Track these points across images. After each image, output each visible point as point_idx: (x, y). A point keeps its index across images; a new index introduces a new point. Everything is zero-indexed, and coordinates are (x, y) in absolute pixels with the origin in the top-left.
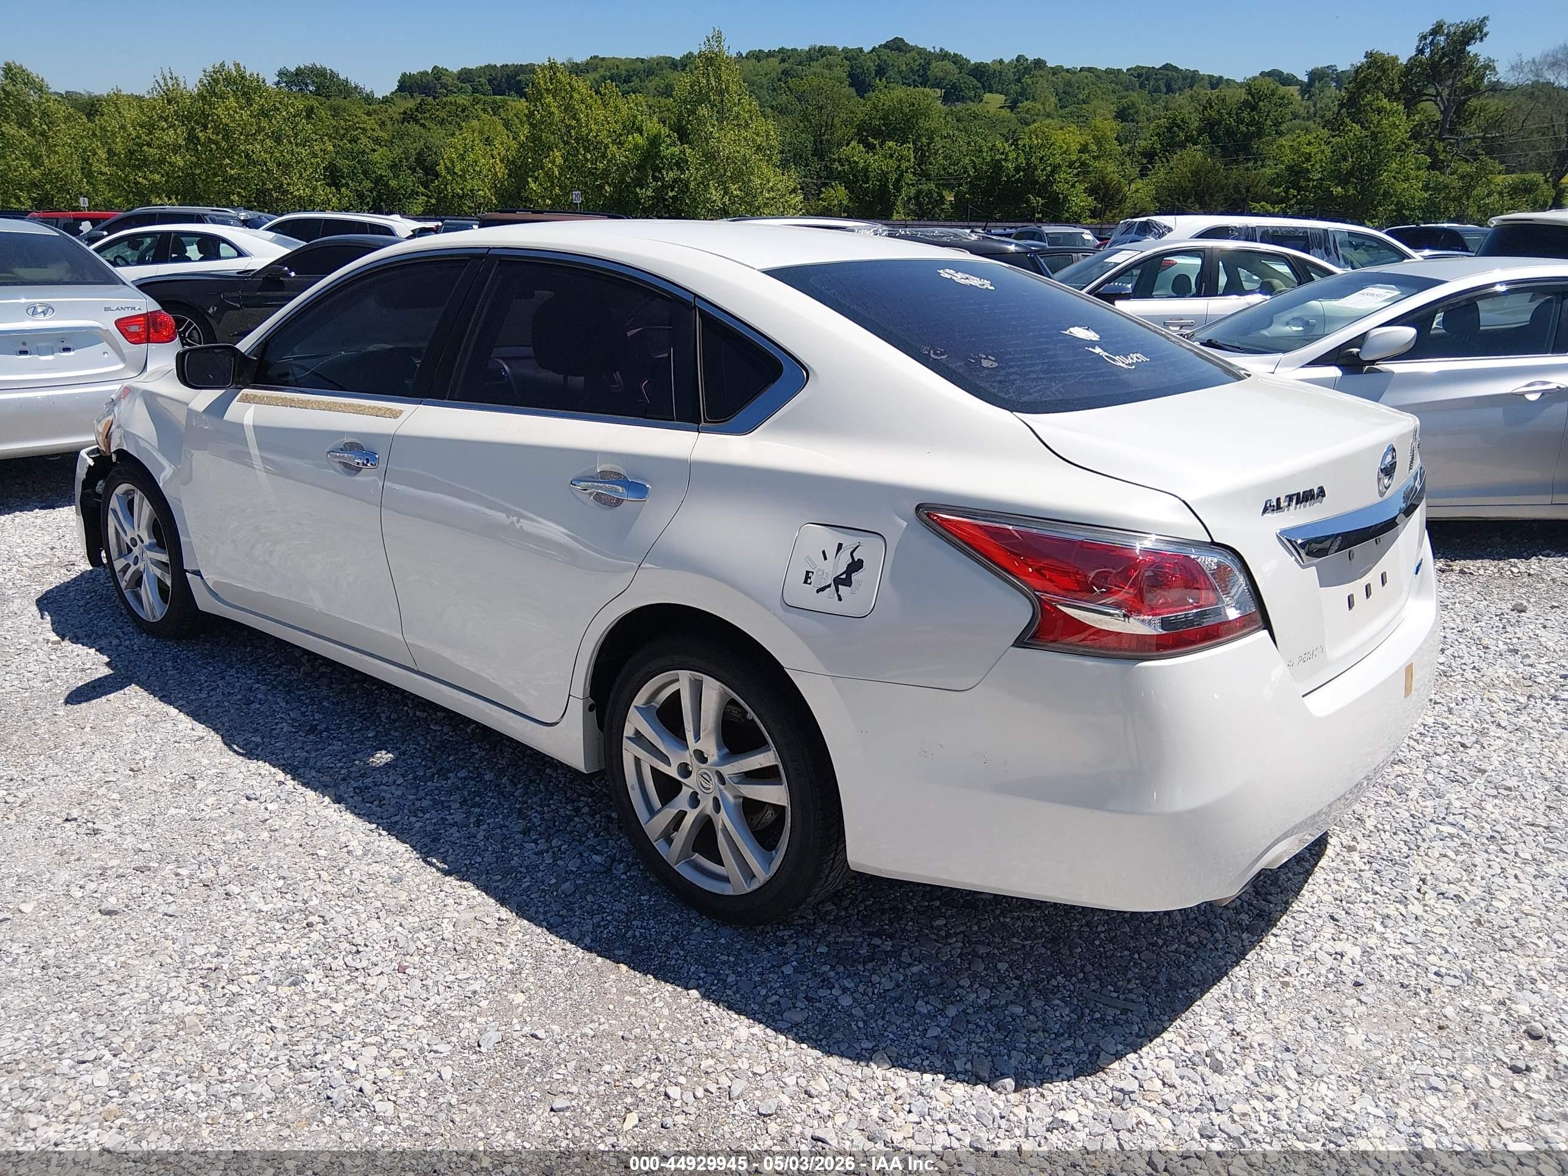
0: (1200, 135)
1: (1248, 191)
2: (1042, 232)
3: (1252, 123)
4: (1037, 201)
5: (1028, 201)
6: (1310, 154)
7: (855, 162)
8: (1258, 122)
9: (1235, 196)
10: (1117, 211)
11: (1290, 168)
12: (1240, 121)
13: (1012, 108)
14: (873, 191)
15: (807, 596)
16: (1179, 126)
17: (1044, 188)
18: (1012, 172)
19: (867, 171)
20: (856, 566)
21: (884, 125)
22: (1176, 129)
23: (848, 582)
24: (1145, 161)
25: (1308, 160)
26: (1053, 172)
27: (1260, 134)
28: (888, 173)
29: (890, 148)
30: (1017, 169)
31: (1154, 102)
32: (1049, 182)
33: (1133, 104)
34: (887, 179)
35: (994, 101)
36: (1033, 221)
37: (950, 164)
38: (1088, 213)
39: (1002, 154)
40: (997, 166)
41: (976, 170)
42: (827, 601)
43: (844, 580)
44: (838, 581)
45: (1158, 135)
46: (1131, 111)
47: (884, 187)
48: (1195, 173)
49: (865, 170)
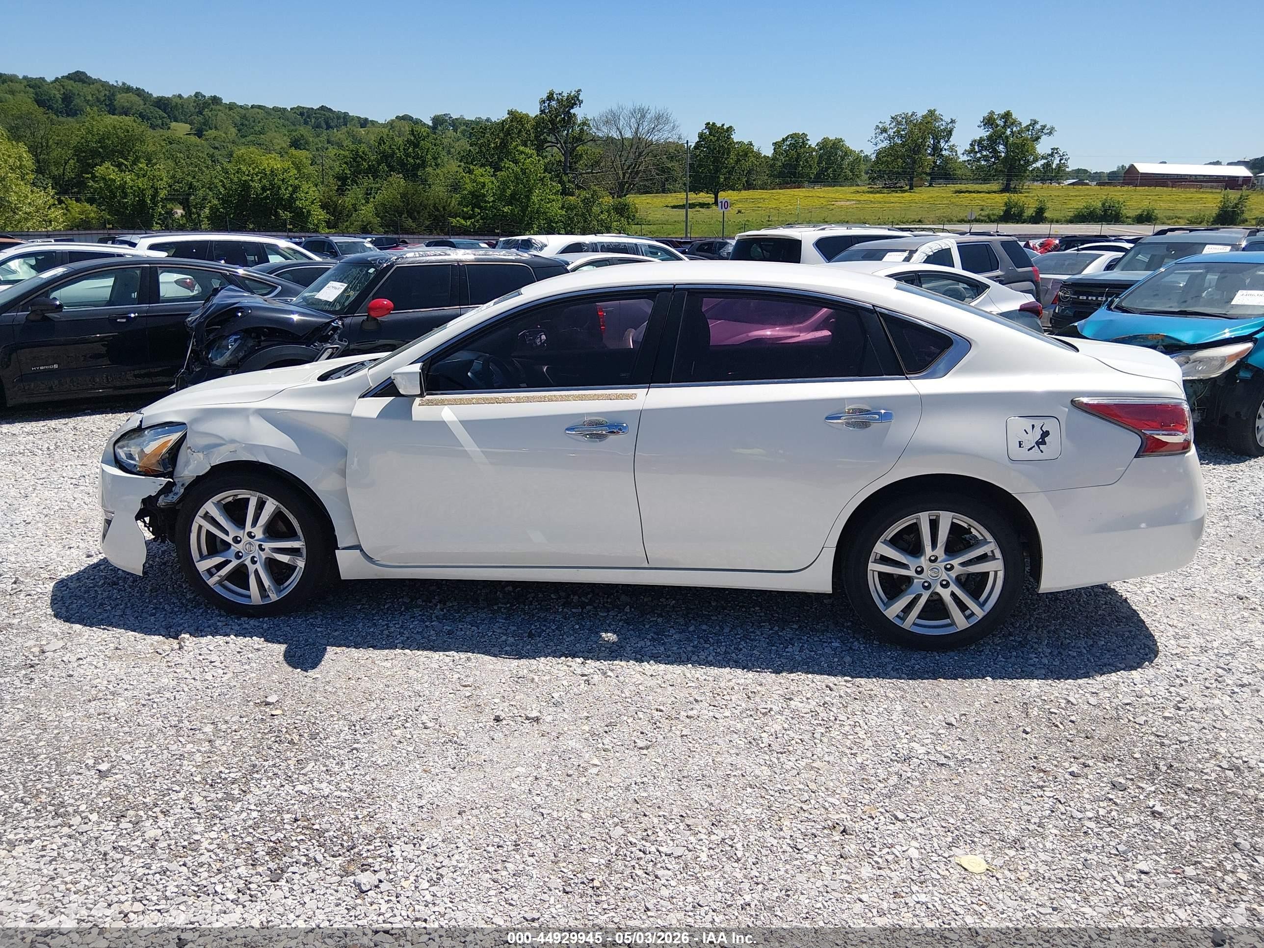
0: (379, 164)
1: (444, 208)
2: (331, 241)
3: (416, 157)
4: (286, 215)
5: (277, 215)
6: (484, 183)
7: (110, 179)
8: (422, 157)
9: (437, 213)
10: (348, 223)
11: (472, 193)
12: (408, 155)
13: (199, 134)
14: (132, 205)
15: (1023, 454)
16: (361, 157)
17: (289, 204)
18: (259, 191)
19: (124, 188)
20: (1045, 434)
21: (101, 147)
22: (359, 159)
23: (1044, 443)
24: (339, 183)
25: (484, 186)
26: (294, 191)
27: (423, 165)
28: (144, 190)
29: (141, 169)
30: (264, 189)
31: (318, 136)
32: (292, 200)
33: (302, 136)
34: (144, 195)
35: (181, 129)
36: (285, 231)
37: (175, 182)
38: (324, 224)
39: (248, 175)
40: (245, 186)
41: (226, 189)
42: (1035, 454)
43: (1041, 442)
44: (1038, 443)
45: (346, 163)
46: (302, 142)
47: (142, 202)
48: (404, 195)
49: (123, 187)
